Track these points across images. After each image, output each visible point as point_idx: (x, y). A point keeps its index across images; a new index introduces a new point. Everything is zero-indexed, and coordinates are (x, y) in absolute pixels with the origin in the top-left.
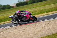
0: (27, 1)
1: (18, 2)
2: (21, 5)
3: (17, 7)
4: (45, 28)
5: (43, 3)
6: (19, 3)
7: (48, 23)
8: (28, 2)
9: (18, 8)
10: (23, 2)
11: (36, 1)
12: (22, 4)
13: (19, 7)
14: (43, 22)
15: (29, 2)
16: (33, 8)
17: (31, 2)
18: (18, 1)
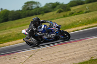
4: (26, 62)
5: (22, 22)
16: (6, 29)
17: (2, 20)
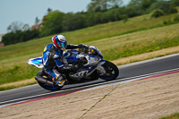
0: (37, 28)
1: (10, 31)
2: (18, 38)
3: (6, 45)
4: (94, 109)
6: (12, 33)
7: (102, 95)
8: (40, 30)
9: (10, 49)
10: (23, 30)
11: (66, 27)
12: (21, 38)
13: (11, 46)
14: (89, 92)
15: (43, 29)
17: (50, 30)
18: (9, 28)
